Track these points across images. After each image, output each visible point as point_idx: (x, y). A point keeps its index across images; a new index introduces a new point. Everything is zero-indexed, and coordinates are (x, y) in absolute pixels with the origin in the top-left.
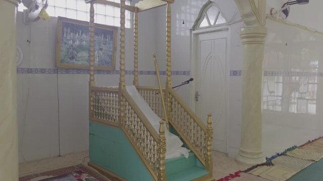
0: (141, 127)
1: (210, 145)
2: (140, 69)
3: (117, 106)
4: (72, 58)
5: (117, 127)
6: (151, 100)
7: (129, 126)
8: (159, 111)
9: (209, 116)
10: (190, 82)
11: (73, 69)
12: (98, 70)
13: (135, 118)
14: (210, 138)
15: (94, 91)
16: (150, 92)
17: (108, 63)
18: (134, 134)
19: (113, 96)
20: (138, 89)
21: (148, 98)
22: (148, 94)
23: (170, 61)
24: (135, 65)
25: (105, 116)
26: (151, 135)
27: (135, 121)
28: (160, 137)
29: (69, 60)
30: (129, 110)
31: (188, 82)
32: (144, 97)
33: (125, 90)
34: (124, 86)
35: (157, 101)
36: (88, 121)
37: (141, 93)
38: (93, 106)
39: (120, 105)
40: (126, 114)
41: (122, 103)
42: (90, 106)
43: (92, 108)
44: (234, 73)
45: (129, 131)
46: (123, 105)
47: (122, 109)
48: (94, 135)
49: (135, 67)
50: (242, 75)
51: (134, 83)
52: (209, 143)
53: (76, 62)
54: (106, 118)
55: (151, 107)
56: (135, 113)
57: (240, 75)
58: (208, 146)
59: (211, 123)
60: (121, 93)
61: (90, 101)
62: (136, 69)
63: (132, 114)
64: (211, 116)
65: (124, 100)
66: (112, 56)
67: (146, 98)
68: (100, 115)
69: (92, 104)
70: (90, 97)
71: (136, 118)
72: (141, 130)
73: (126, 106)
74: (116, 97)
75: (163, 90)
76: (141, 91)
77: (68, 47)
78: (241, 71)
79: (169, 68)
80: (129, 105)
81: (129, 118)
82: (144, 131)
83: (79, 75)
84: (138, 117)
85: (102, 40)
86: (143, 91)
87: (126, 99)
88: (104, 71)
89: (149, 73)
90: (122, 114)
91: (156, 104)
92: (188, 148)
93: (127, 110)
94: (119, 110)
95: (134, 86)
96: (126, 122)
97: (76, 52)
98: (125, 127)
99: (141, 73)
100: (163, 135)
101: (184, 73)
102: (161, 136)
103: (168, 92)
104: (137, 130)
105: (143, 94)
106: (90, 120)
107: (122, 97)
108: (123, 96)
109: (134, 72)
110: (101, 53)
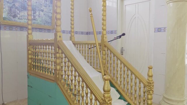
0: (79, 82)
1: (151, 99)
2: (75, 30)
3: (53, 58)
4: (15, 16)
5: (53, 81)
6: (87, 54)
7: (65, 80)
8: (94, 63)
9: (150, 68)
10: (122, 37)
11: (17, 26)
12: (40, 29)
13: (72, 71)
14: (151, 92)
15: (32, 44)
16: (85, 46)
17: (49, 23)
18: (71, 90)
19: (49, 49)
20: (74, 44)
21: (84, 52)
22: (84, 48)
23: (105, 16)
24: (71, 23)
25: (41, 69)
26: (92, 92)
27: (72, 75)
28: (104, 96)
29: (12, 18)
30: (65, 63)
31: (120, 37)
32: (80, 51)
33: (61, 41)
34: (60, 37)
35: (92, 54)
36: (27, 74)
37: (77, 47)
38: (31, 58)
39: (56, 57)
40: (62, 67)
41: (58, 55)
42: (28, 59)
43: (30, 61)
44: (159, 30)
45: (66, 86)
46: (59, 57)
47: (58, 61)
48: (31, 87)
49: (71, 28)
50: (167, 31)
51: (71, 39)
52: (150, 97)
53: (18, 20)
54: (43, 71)
55: (87, 59)
56: (72, 66)
57: (165, 31)
58: (148, 99)
59: (152, 76)
60: (57, 45)
61: (28, 54)
62: (72, 30)
63: (68, 67)
64: (151, 68)
65: (60, 52)
66: (51, 17)
67: (81, 52)
68: (37, 68)
69: (30, 57)
70: (28, 50)
71: (74, 72)
72: (79, 86)
73: (62, 58)
74: (52, 49)
75: (99, 43)
76: (78, 45)
77: (11, 6)
78: (165, 28)
79: (104, 22)
80: (65, 58)
81: (65, 72)
82: (83, 87)
83: (22, 32)
84: (76, 71)
85: (43, 2)
86: (79, 46)
87: (62, 51)
88: (45, 29)
89: (82, 33)
90: (58, 67)
91: (91, 57)
92: (125, 100)
93: (63, 63)
94: (55, 62)
95: (71, 41)
96: (62, 76)
97: (18, 12)
98: (61, 81)
99: (76, 33)
100: (108, 95)
101: (112, 32)
102: (106, 95)
103: (103, 46)
104: (75, 86)
105: (79, 48)
106: (28, 72)
107: (57, 49)
108: (59, 48)
109: (70, 32)
110: (42, 13)
